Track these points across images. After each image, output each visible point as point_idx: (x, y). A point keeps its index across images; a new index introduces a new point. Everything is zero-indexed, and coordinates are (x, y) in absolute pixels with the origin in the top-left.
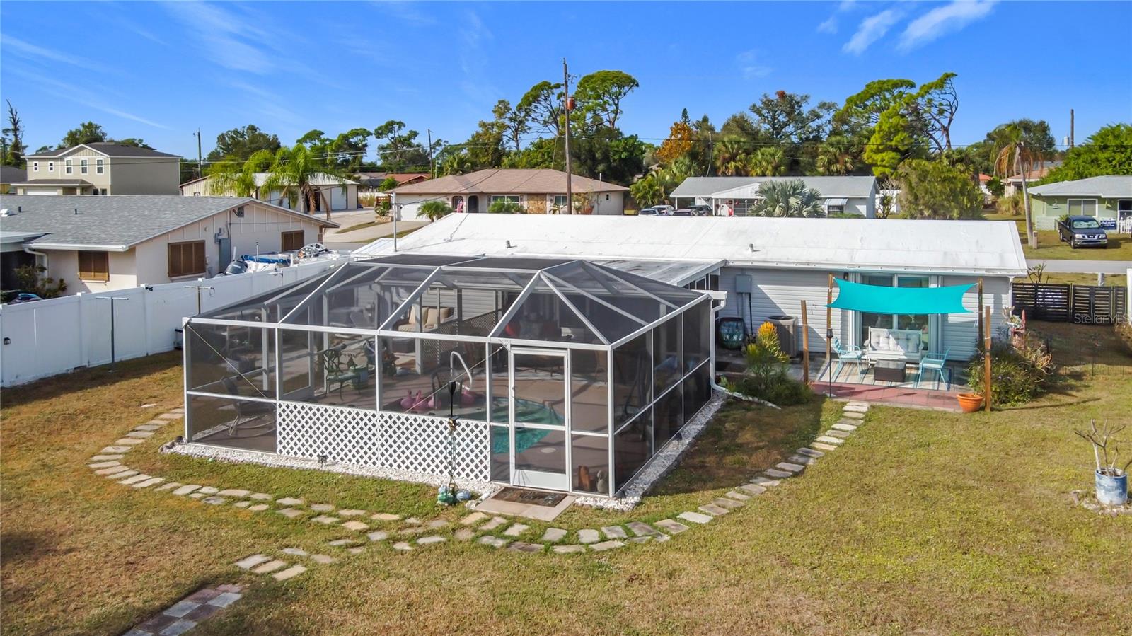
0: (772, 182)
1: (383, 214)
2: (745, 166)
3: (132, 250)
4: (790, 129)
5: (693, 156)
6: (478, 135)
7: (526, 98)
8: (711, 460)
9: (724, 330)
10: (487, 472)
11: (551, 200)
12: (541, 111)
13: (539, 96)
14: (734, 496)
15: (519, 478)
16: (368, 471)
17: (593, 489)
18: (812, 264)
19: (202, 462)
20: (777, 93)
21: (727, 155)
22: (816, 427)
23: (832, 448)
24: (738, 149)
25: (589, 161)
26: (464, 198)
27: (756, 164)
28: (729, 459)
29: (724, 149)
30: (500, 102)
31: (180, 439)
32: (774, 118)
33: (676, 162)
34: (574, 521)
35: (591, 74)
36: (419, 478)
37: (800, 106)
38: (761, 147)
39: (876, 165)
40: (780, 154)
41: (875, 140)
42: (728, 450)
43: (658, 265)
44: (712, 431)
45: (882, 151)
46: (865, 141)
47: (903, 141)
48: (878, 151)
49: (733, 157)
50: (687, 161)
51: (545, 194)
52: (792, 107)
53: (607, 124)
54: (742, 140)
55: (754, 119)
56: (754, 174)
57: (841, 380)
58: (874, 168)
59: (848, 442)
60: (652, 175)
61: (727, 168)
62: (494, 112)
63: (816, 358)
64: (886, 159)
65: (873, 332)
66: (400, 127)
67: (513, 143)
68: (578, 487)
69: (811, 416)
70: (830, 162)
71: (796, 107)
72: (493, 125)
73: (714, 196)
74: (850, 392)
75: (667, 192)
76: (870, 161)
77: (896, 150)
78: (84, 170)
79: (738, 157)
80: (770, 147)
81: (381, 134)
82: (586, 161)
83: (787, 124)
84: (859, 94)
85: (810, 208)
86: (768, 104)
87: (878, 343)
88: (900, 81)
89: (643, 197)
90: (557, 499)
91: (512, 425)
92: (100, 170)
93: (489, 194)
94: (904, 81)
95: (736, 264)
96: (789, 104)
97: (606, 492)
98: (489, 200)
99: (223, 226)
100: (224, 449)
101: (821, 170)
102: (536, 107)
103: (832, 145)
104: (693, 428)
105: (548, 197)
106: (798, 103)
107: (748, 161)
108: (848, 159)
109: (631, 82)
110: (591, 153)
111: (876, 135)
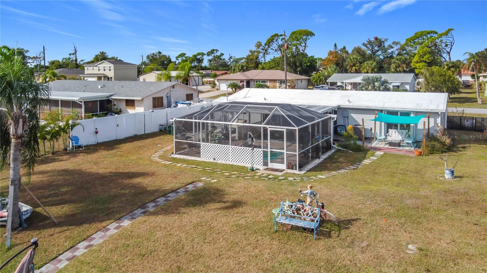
0: (368, 76)
1: (213, 87)
2: (359, 68)
3: (143, 99)
4: (380, 53)
5: (337, 64)
6: (249, 56)
7: (268, 40)
8: (328, 165)
9: (338, 129)
10: (262, 164)
11: (279, 82)
12: (275, 46)
13: (274, 39)
14: (334, 173)
15: (271, 165)
16: (228, 163)
17: (292, 169)
18: (369, 107)
19: (181, 159)
20: (374, 38)
21: (352, 64)
22: (364, 158)
23: (368, 163)
24: (356, 62)
25: (294, 67)
26: (244, 81)
27: (364, 68)
28: (334, 165)
29: (350, 62)
30: (258, 42)
31: (173, 153)
32: (373, 48)
33: (330, 67)
34: (286, 176)
35: (295, 31)
36: (242, 165)
37: (384, 43)
38: (367, 60)
39: (416, 68)
40: (375, 63)
41: (416, 59)
42: (334, 163)
43: (315, 106)
44: (330, 158)
45: (419, 62)
46: (412, 58)
47: (428, 58)
48: (417, 62)
49: (354, 65)
50: (335, 67)
51: (276, 80)
52: (381, 44)
53: (302, 51)
54: (359, 58)
55: (364, 48)
56: (363, 72)
57: (377, 146)
58: (415, 70)
59: (374, 162)
60: (320, 72)
61: (352, 69)
62: (255, 46)
63: (370, 139)
64: (421, 66)
65: (390, 130)
66: (217, 52)
67: (263, 59)
68: (288, 168)
69: (363, 155)
70: (396, 67)
71: (382, 44)
72: (255, 51)
73: (344, 81)
74: (379, 149)
75: (326, 79)
76: (414, 66)
77: (425, 62)
78: (104, 70)
79: (356, 65)
80: (370, 61)
81: (209, 55)
82: (293, 67)
83: (378, 51)
84: (411, 37)
85: (383, 87)
86: (370, 42)
87: (392, 134)
88: (431, 31)
89: (316, 81)
90: (282, 171)
91: (269, 150)
92: (110, 70)
93: (254, 80)
94: (433, 31)
95: (343, 107)
96: (379, 43)
97: (296, 170)
98: (254, 82)
99: (168, 92)
100: (186, 156)
101: (393, 70)
102: (272, 44)
103: (397, 60)
104: (324, 157)
105: (277, 81)
106: (383, 42)
107: (361, 66)
108: (404, 65)
109: (312, 34)
110: (295, 63)
111: (417, 56)
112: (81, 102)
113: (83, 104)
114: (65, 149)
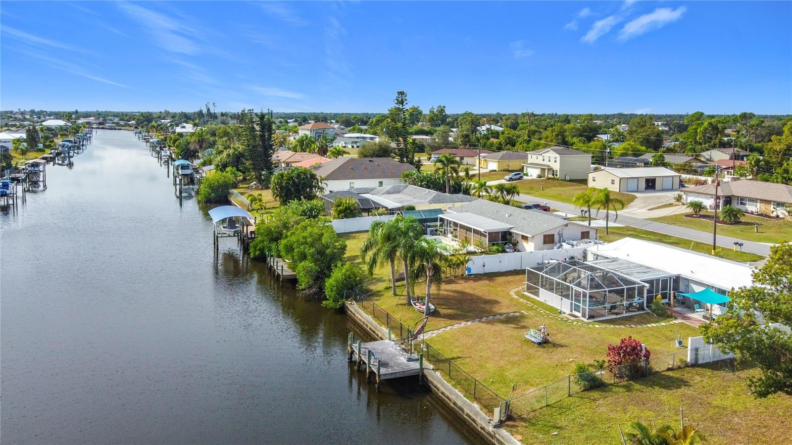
1: (678, 200)
3: (533, 237)
8: (619, 321)
10: (569, 310)
14: (611, 326)
15: (574, 312)
16: (552, 305)
17: (584, 317)
19: (526, 296)
23: (650, 326)
26: (721, 197)
28: (623, 322)
31: (524, 291)
34: (575, 321)
36: (556, 307)
42: (626, 320)
43: (655, 272)
44: (630, 317)
68: (581, 316)
69: (660, 320)
74: (689, 319)
78: (549, 161)
90: (578, 317)
91: (573, 302)
92: (555, 161)
93: (738, 197)
95: (683, 276)
97: (586, 319)
98: (738, 200)
99: (560, 229)
105: (772, 203)
112: (486, 233)
113: (487, 234)
114: (463, 275)
